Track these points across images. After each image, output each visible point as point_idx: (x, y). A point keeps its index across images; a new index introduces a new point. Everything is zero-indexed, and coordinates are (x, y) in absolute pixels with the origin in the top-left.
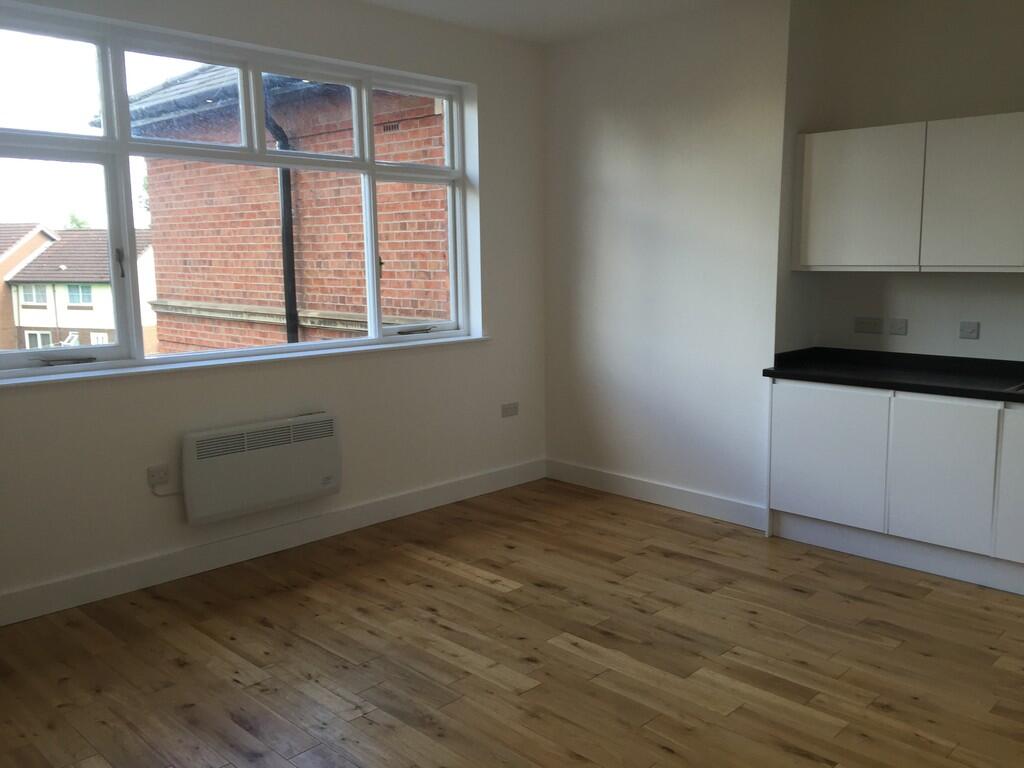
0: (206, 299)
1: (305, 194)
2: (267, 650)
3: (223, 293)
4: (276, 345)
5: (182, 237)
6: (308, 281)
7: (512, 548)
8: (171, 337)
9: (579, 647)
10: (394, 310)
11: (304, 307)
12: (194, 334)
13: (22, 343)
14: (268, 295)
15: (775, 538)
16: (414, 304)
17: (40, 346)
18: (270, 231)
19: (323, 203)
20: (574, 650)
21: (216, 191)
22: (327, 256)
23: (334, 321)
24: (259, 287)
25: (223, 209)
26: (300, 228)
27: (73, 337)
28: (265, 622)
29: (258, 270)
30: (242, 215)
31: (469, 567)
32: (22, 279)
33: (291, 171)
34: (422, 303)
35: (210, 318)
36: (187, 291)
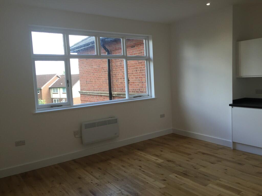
0: (91, 90)
1: (113, 64)
2: (99, 175)
3: (95, 89)
4: (107, 101)
5: (86, 76)
6: (114, 85)
7: (162, 151)
8: (83, 100)
9: (177, 177)
10: (135, 91)
11: (113, 91)
12: (89, 99)
13: (53, 102)
14: (105, 89)
15: (234, 150)
16: (139, 90)
17: (56, 102)
18: (105, 74)
19: (117, 66)
20: (176, 178)
21: (93, 65)
22: (119, 79)
23: (120, 95)
24: (103, 87)
25: (95, 69)
26: (112, 72)
27: (64, 100)
28: (99, 169)
29: (103, 83)
30: (99, 70)
31: (151, 156)
32: (53, 87)
33: (110, 60)
34: (141, 89)
35: (92, 95)
36: (87, 88)
